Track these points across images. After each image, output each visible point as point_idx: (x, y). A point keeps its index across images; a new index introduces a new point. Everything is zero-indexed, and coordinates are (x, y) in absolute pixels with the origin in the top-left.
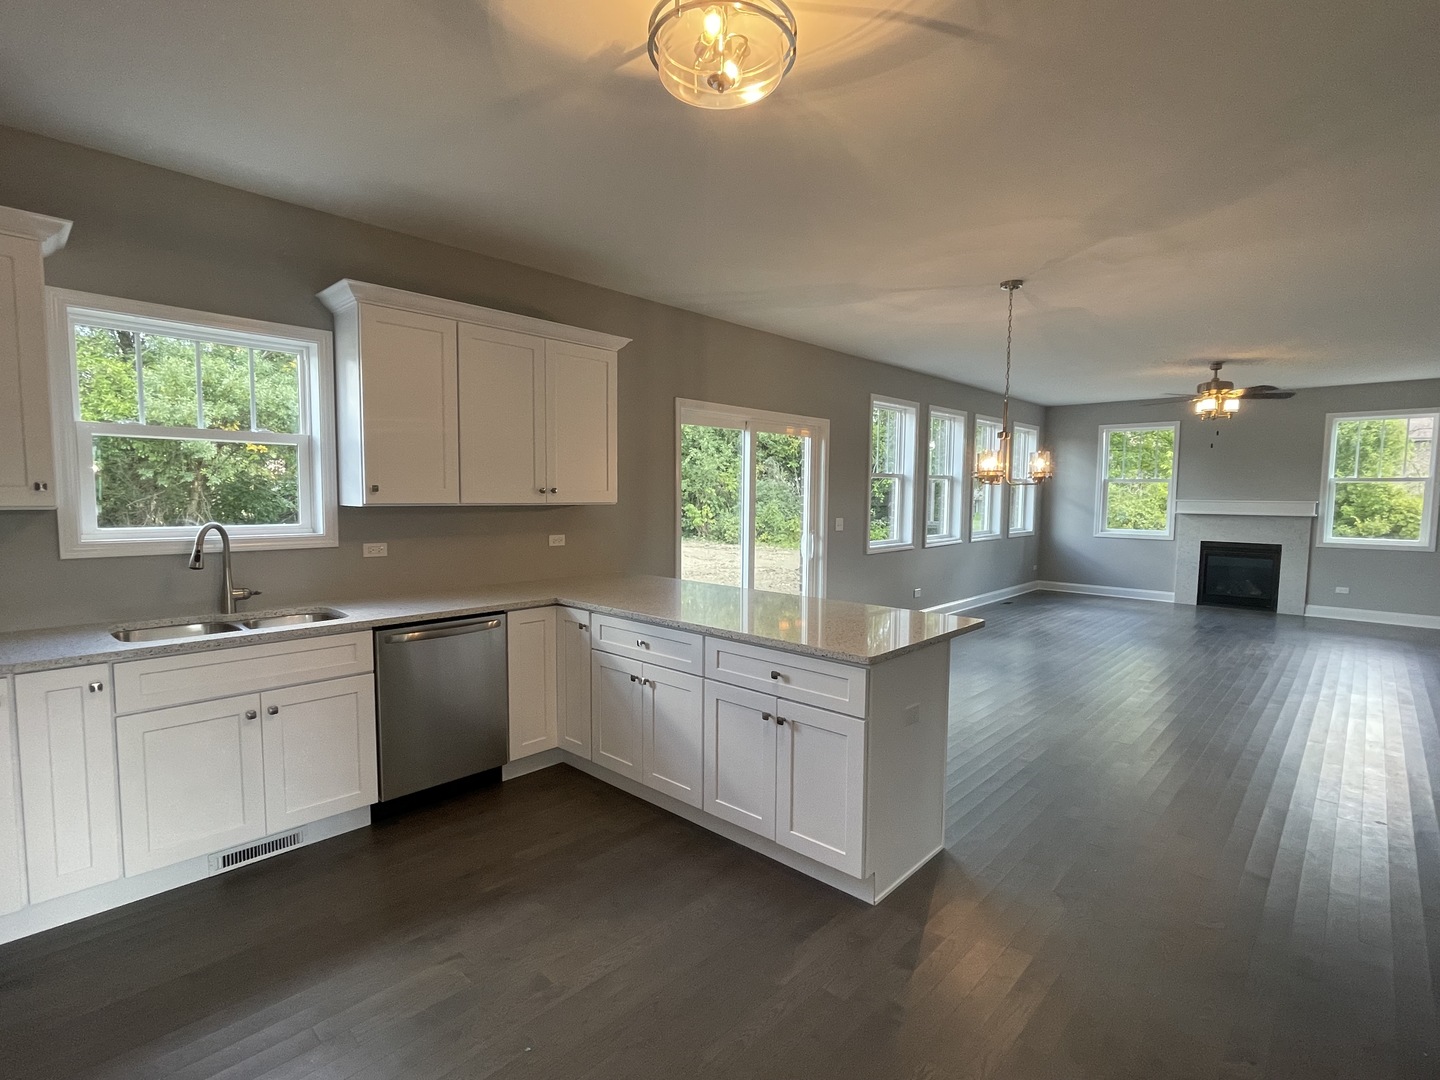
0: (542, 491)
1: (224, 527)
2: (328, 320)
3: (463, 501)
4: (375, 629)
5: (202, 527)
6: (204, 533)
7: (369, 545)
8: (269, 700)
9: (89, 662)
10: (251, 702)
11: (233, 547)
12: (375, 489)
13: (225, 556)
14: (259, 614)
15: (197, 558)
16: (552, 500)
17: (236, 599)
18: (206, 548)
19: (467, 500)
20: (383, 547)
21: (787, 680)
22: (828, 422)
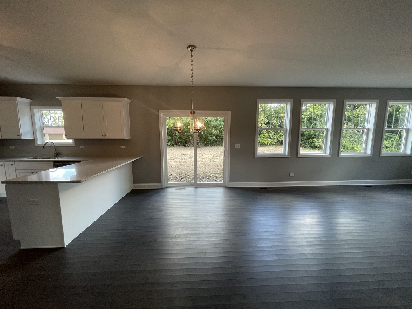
0: (102, 136)
3: (85, 138)
4: (53, 162)
6: (46, 143)
7: (81, 146)
12: (66, 136)
15: (44, 147)
16: (106, 138)
17: (56, 154)
22: (230, 112)
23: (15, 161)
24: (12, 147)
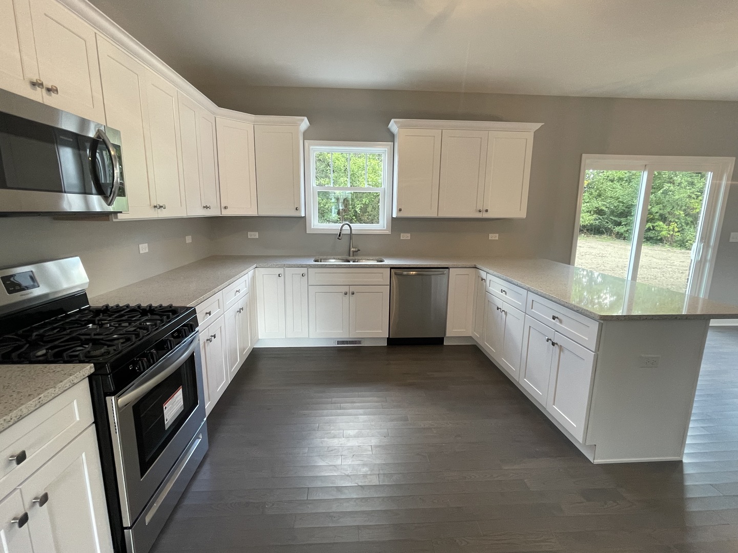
0: (480, 211)
1: (350, 224)
2: (391, 137)
3: (439, 216)
4: (391, 268)
5: (342, 224)
6: (342, 226)
7: (403, 234)
8: (352, 289)
9: (302, 266)
10: (346, 289)
11: (353, 232)
12: (400, 210)
13: (351, 235)
14: (359, 258)
15: (340, 235)
16: (485, 215)
17: (353, 252)
18: (343, 232)
19: (441, 215)
20: (409, 235)
21: (561, 321)
22: (734, 158)
24: (254, 235)
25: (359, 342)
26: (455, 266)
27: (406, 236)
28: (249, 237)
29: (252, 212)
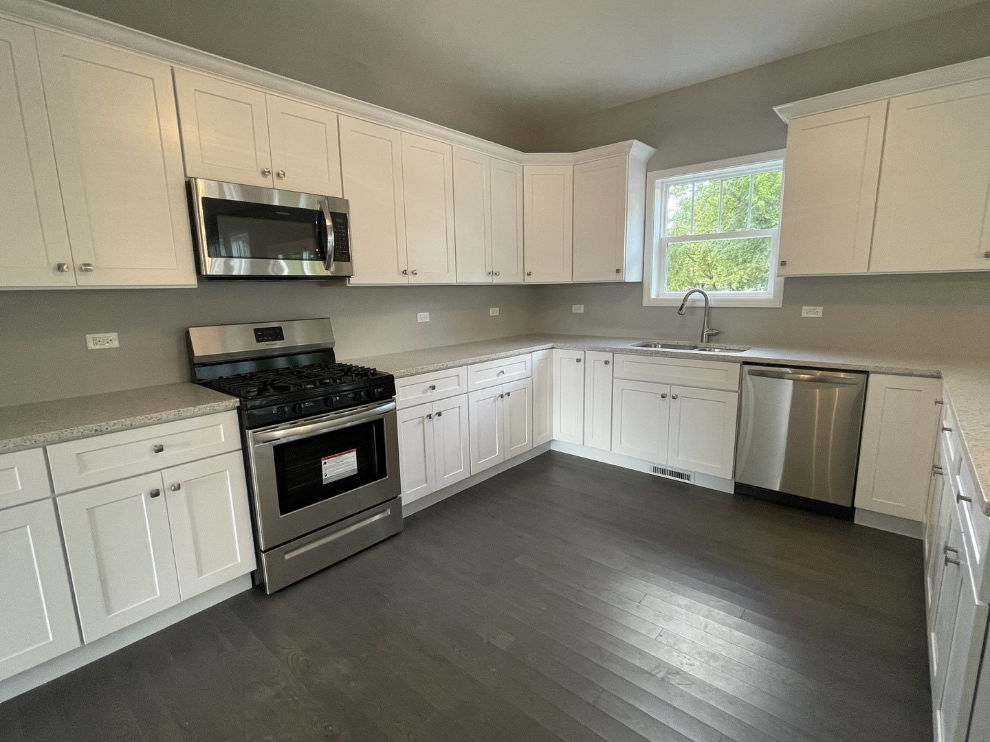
3: (871, 270)
4: (744, 364)
5: (690, 291)
6: (689, 295)
7: (807, 307)
8: (675, 391)
9: (605, 350)
10: (665, 389)
12: (783, 264)
13: (704, 309)
14: (714, 345)
15: (682, 309)
17: (709, 336)
18: (690, 303)
19: (877, 269)
20: (820, 309)
23: (614, 351)
24: (579, 309)
25: (687, 477)
26: (883, 370)
27: (811, 312)
28: (573, 311)
29: (563, 277)
